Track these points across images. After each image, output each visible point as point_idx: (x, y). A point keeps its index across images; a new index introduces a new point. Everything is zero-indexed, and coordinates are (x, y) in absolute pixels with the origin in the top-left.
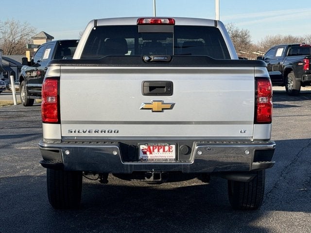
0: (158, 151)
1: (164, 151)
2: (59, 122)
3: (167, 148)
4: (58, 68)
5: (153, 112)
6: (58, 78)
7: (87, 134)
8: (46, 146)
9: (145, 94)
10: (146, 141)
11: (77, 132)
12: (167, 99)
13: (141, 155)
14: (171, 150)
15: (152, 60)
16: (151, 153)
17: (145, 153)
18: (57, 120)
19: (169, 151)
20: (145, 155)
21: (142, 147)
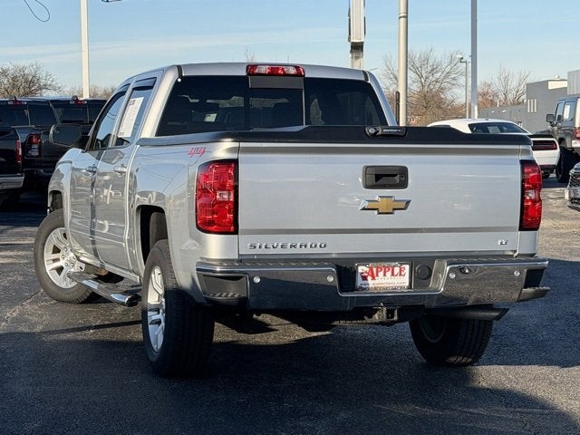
0: (385, 275)
1: (393, 274)
2: (236, 232)
3: (397, 270)
4: (236, 144)
5: (380, 213)
6: (236, 162)
7: (279, 251)
8: (218, 269)
9: (367, 187)
10: (365, 260)
11: (263, 247)
12: (398, 194)
13: (359, 282)
14: (403, 273)
15: (380, 133)
16: (373, 278)
17: (365, 278)
18: (231, 228)
19: (400, 275)
20: (365, 282)
21: (362, 269)
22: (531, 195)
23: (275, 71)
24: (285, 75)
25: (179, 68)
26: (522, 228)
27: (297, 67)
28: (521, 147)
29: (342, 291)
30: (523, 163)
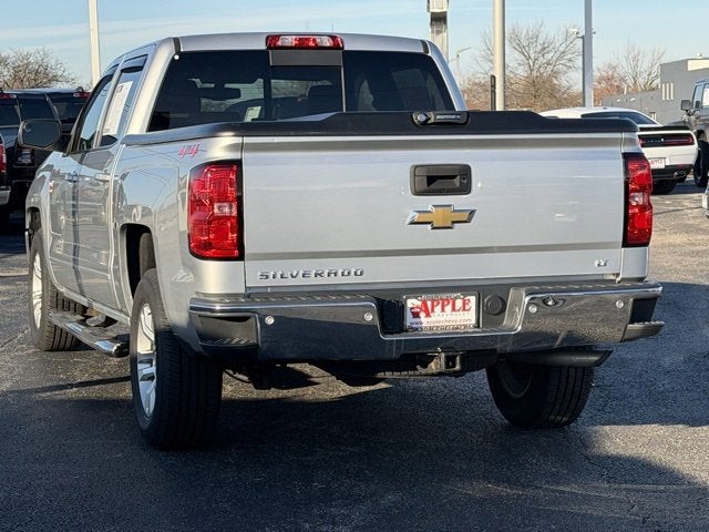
0: (443, 310)
1: (454, 309)
2: (241, 257)
3: (459, 303)
4: (238, 140)
5: (434, 228)
6: (238, 163)
7: (300, 281)
8: (218, 308)
9: (417, 193)
10: (416, 291)
11: (279, 276)
12: (457, 201)
13: (409, 320)
14: (467, 307)
15: (432, 120)
16: (428, 315)
17: (416, 315)
18: (236, 252)
19: (464, 310)
20: (417, 320)
21: (412, 303)
22: (638, 199)
23: (304, 43)
24: (318, 48)
25: (177, 41)
26: (626, 244)
27: (333, 37)
28: (624, 135)
29: (385, 333)
30: (627, 156)
